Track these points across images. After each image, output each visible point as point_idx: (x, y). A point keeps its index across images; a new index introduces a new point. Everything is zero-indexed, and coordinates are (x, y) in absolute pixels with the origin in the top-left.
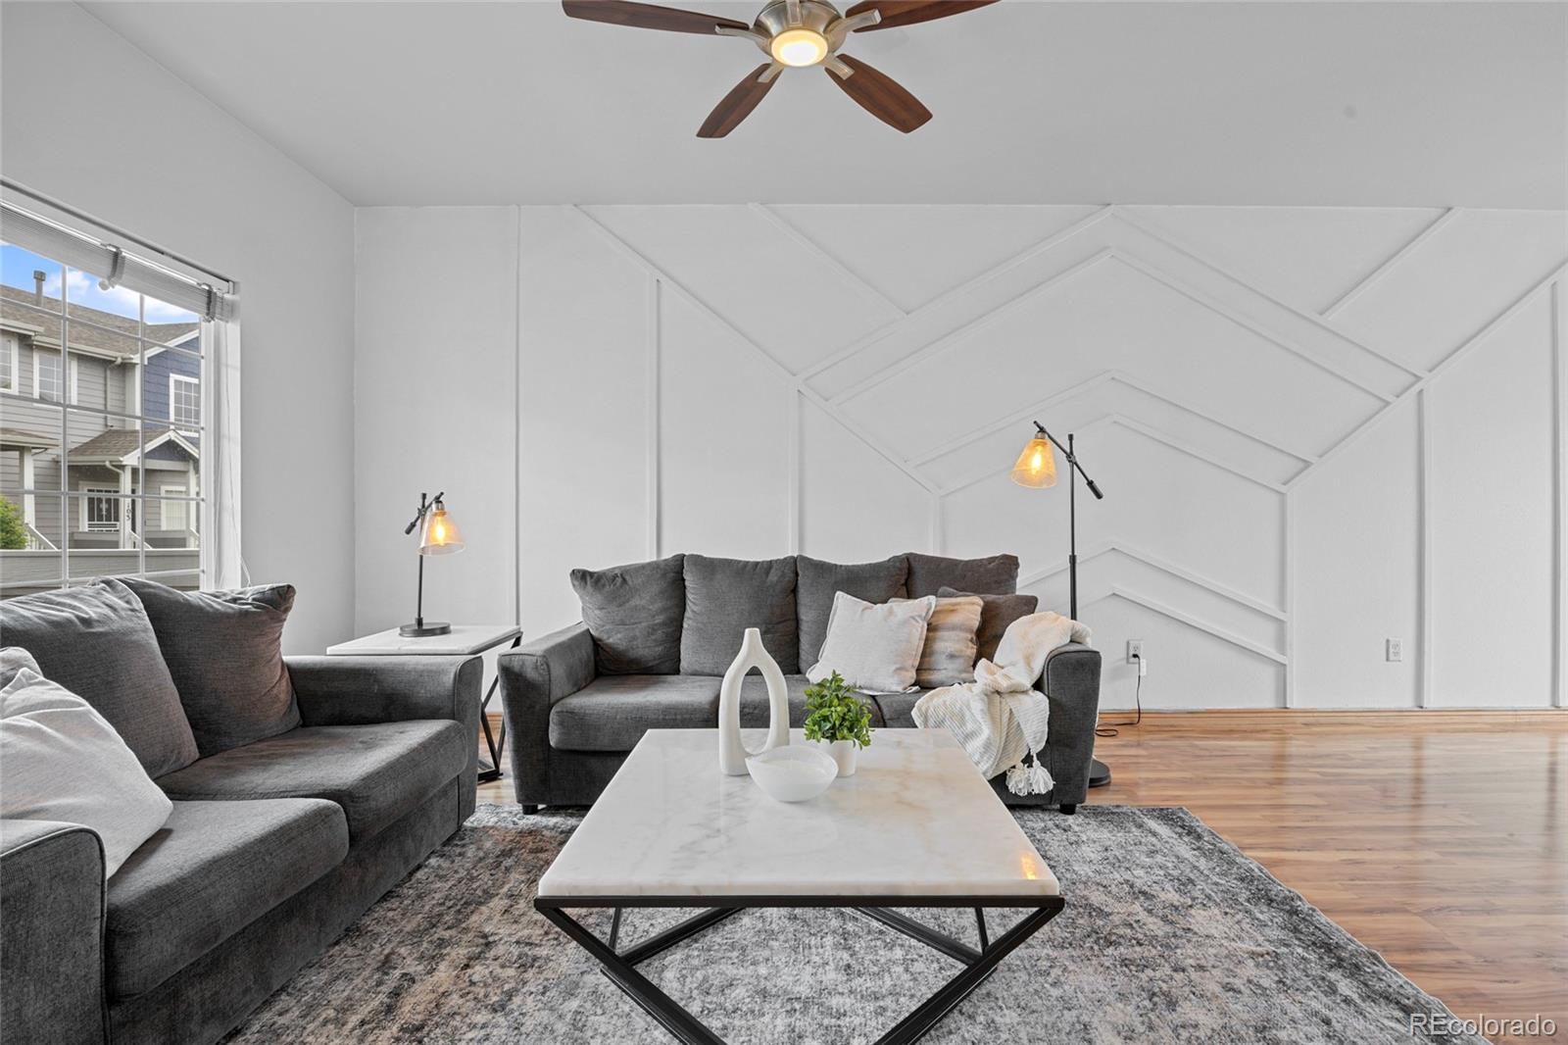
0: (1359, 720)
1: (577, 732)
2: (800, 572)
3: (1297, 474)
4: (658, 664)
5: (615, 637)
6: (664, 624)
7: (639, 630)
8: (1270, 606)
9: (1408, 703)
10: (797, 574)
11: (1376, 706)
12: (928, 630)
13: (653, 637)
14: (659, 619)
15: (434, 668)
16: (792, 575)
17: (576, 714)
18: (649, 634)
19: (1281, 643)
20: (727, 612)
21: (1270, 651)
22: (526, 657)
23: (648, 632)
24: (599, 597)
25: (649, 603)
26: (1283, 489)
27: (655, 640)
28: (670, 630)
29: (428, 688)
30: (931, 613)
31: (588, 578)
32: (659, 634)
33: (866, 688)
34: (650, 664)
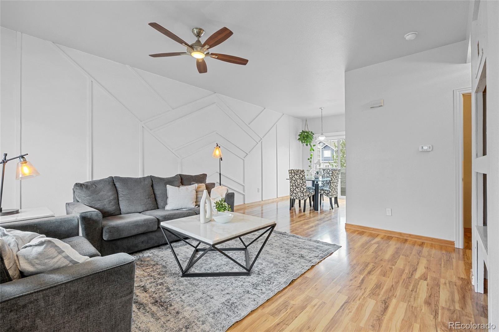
0: (255, 204)
1: (116, 233)
2: (153, 180)
3: (246, 156)
4: (114, 212)
5: (97, 205)
6: (114, 199)
7: (106, 202)
8: (242, 183)
9: (261, 200)
10: (152, 181)
11: (257, 201)
12: (196, 192)
13: (111, 204)
14: (112, 198)
15: (66, 219)
16: (151, 181)
17: (115, 227)
18: (110, 203)
19: (244, 191)
20: (136, 193)
21: (242, 192)
22: (93, 212)
23: (109, 202)
24: (89, 192)
25: (107, 194)
26: (244, 159)
27: (112, 205)
28: (116, 201)
29: (66, 227)
30: (196, 188)
31: (83, 186)
32: (113, 203)
33: (184, 208)
34: (112, 212)
